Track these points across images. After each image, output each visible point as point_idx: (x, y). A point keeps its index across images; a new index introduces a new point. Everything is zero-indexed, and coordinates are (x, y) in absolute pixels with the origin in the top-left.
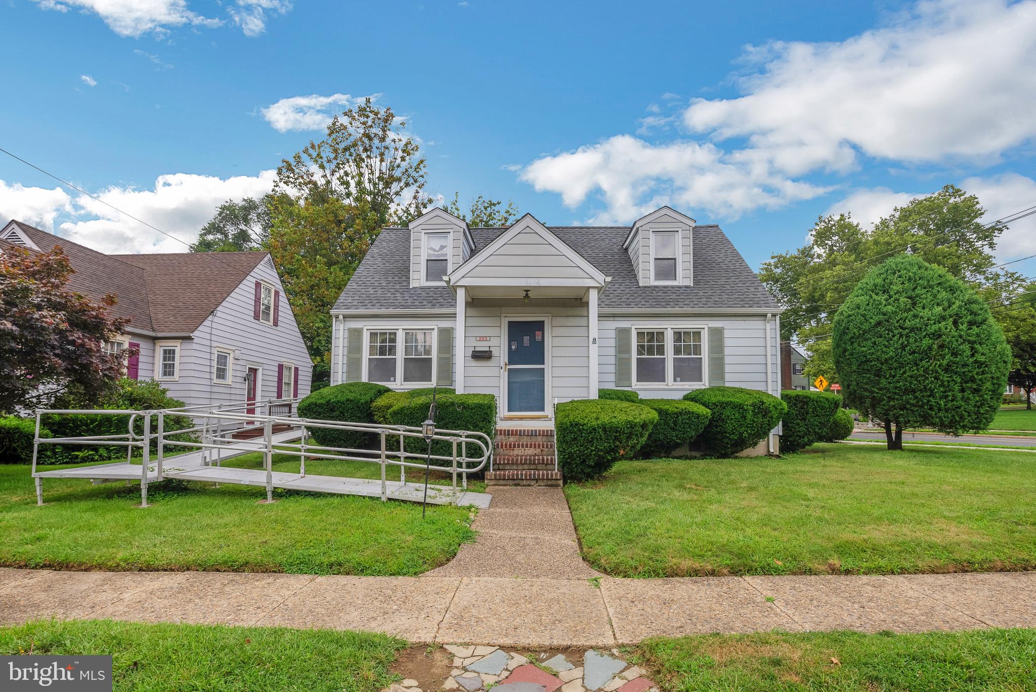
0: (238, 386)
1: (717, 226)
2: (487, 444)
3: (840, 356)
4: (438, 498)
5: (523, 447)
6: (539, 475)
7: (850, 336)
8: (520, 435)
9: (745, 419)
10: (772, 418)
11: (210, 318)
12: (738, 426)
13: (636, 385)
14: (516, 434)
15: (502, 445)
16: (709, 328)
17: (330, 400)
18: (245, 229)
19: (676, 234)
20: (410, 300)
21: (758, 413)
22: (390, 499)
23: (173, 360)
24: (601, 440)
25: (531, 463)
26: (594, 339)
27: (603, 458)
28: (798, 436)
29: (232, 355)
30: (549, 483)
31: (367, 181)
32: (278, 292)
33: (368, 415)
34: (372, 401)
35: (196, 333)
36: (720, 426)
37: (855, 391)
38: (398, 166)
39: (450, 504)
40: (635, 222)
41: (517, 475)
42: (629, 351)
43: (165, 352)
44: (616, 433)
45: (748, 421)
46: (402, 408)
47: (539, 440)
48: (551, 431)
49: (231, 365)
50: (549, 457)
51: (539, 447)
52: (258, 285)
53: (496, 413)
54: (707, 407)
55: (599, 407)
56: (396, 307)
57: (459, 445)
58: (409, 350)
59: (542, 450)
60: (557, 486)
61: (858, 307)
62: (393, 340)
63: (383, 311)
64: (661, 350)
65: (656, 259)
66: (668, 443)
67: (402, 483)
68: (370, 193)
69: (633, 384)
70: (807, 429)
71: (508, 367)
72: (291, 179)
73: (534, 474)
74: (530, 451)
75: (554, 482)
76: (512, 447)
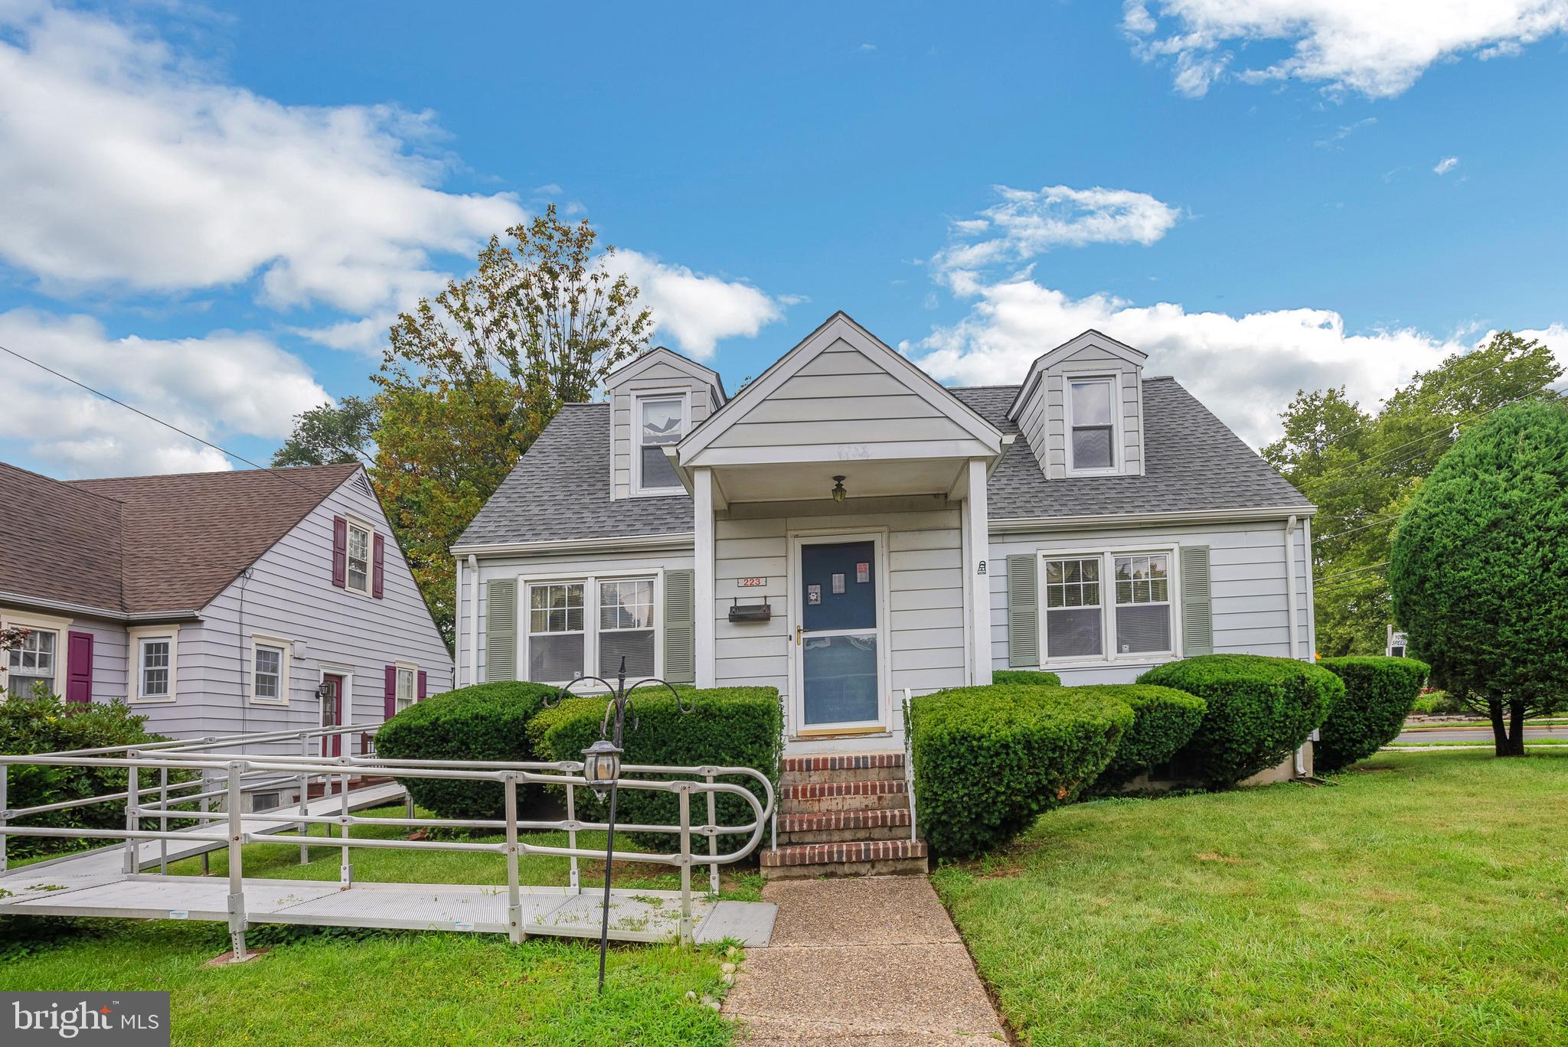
0: (302, 707)
1: (1172, 379)
2: (761, 794)
3: (1411, 592)
4: (650, 926)
5: (839, 792)
6: (877, 851)
7: (1435, 551)
8: (833, 769)
9: (1271, 713)
10: (1319, 707)
11: (238, 582)
12: (1256, 728)
13: (1046, 663)
14: (825, 768)
15: (796, 791)
16: (1181, 548)
17: (438, 719)
18: (350, 452)
19: (1112, 381)
20: (610, 522)
21: (1294, 700)
22: (531, 937)
23: (166, 663)
24: (1020, 768)
25: (860, 827)
26: (983, 565)
27: (1021, 807)
28: (1351, 740)
29: (288, 652)
30: (900, 866)
31: (548, 348)
32: (382, 538)
33: (520, 745)
34: (527, 717)
35: (208, 611)
36: (1220, 729)
37: (1442, 653)
38: (604, 325)
39: (678, 940)
40: (1035, 362)
41: (831, 853)
42: (1032, 599)
43: (149, 648)
44: (1054, 750)
45: (1276, 716)
46: (572, 725)
47: (873, 777)
48: (897, 757)
49: (287, 670)
50: (897, 812)
51: (874, 792)
52: (339, 523)
53: (782, 727)
54: (1196, 693)
55: (1008, 698)
56: (580, 534)
57: (698, 800)
58: (609, 617)
59: (880, 798)
60: (917, 871)
61: (1450, 498)
62: (577, 601)
63: (556, 543)
64: (1092, 595)
65: (1075, 429)
66: (1121, 767)
67: (573, 890)
68: (554, 371)
69: (1042, 662)
70: (1369, 727)
71: (804, 635)
72: (415, 348)
73: (867, 850)
74: (857, 801)
75: (909, 865)
76: (818, 794)
